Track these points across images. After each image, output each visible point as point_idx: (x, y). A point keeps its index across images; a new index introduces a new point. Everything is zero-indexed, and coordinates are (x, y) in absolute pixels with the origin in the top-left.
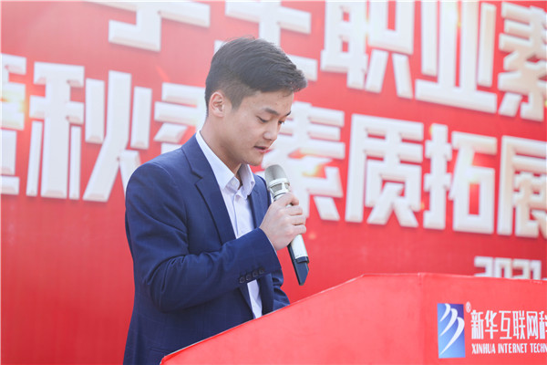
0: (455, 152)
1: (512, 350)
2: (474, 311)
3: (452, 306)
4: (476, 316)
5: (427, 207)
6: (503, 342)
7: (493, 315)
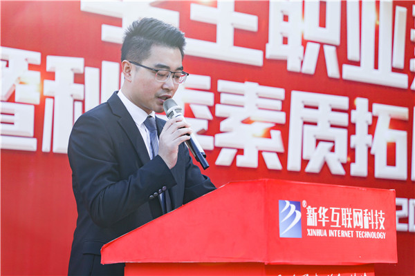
0: (375, 119)
1: (340, 235)
2: (309, 207)
3: (291, 203)
4: (310, 210)
5: (353, 160)
6: (333, 229)
7: (325, 210)
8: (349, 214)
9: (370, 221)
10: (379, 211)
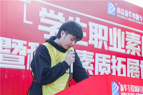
0: (117, 61)
1: (131, 94)
3: (115, 83)
4: (121, 86)
6: (129, 92)
7: (126, 86)
8: (133, 87)
9: (139, 90)
10: (142, 86)
